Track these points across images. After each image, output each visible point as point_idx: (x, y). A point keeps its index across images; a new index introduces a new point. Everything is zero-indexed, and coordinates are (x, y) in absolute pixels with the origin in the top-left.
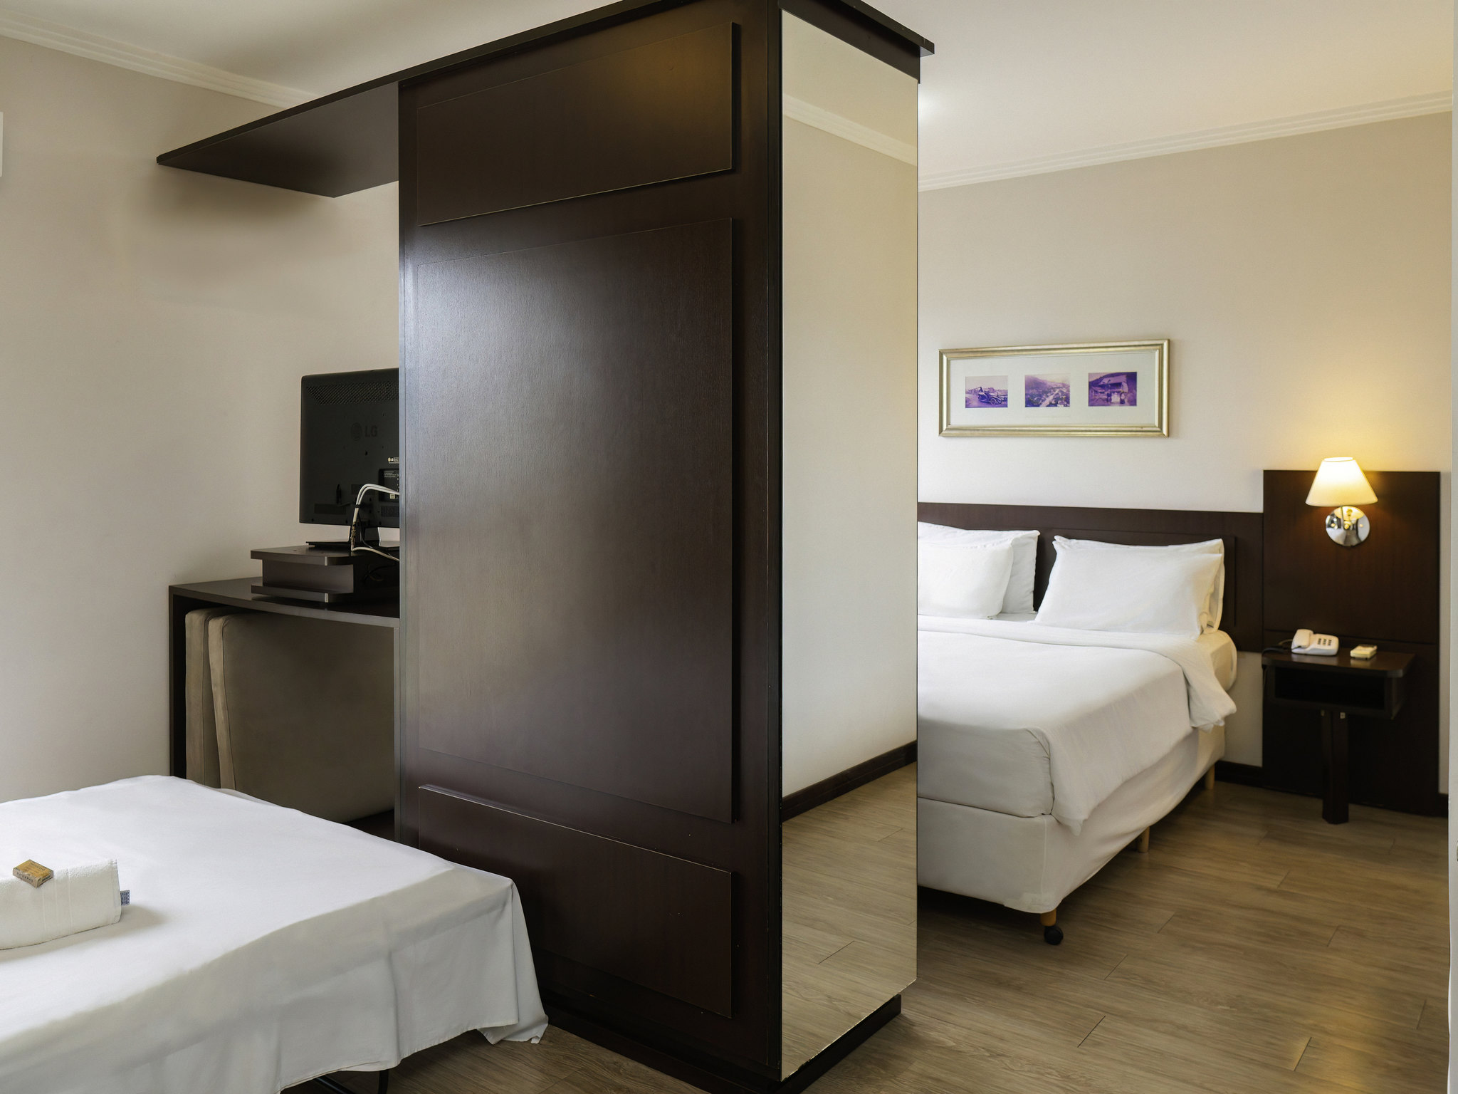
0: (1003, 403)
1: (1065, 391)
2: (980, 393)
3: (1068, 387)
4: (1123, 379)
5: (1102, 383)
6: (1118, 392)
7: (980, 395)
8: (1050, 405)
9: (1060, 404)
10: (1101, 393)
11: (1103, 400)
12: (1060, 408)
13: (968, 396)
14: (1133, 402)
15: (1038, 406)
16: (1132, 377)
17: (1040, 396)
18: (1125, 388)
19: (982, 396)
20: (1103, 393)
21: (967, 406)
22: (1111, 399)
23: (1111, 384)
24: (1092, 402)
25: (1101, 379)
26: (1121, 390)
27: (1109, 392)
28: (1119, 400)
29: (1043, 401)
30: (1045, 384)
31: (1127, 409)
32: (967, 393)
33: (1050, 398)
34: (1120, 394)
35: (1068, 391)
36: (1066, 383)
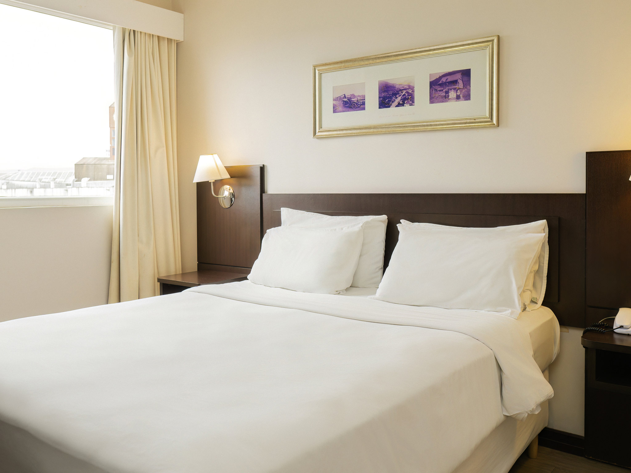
0: (362, 106)
1: (410, 92)
2: (344, 99)
3: (412, 88)
4: (458, 77)
5: (440, 82)
6: (454, 89)
7: (344, 101)
8: (399, 105)
9: (407, 103)
10: (440, 91)
11: (442, 97)
12: (407, 107)
13: (335, 102)
14: (467, 97)
15: (389, 107)
16: (466, 73)
17: (391, 98)
18: (461, 85)
19: (345, 101)
20: (442, 90)
21: (335, 111)
22: (448, 96)
23: (448, 82)
24: (432, 100)
25: (440, 78)
26: (457, 87)
27: (447, 89)
28: (455, 96)
29: (393, 102)
30: (395, 87)
31: (463, 103)
32: (334, 100)
33: (398, 100)
34: (456, 90)
35: (413, 91)
36: (412, 85)
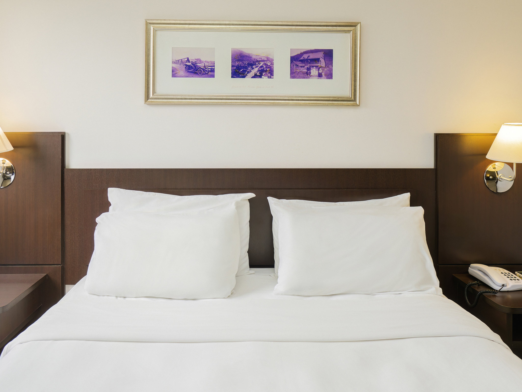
0: (210, 73)
1: (269, 64)
2: (187, 63)
3: (272, 61)
4: (320, 55)
5: (302, 58)
6: (317, 67)
7: (186, 65)
8: (255, 76)
9: (265, 75)
10: (301, 67)
11: (304, 73)
12: (265, 79)
13: (174, 65)
14: (330, 76)
15: (244, 77)
16: (328, 54)
17: (246, 68)
18: (322, 63)
19: (189, 66)
20: (304, 67)
21: (174, 76)
22: (310, 73)
23: (310, 59)
24: (293, 75)
25: (302, 54)
26: (319, 65)
27: (308, 66)
28: (317, 74)
29: (248, 72)
30: (251, 58)
31: (324, 81)
32: (174, 62)
33: (255, 70)
34: (318, 68)
35: (272, 64)
36: (271, 57)
